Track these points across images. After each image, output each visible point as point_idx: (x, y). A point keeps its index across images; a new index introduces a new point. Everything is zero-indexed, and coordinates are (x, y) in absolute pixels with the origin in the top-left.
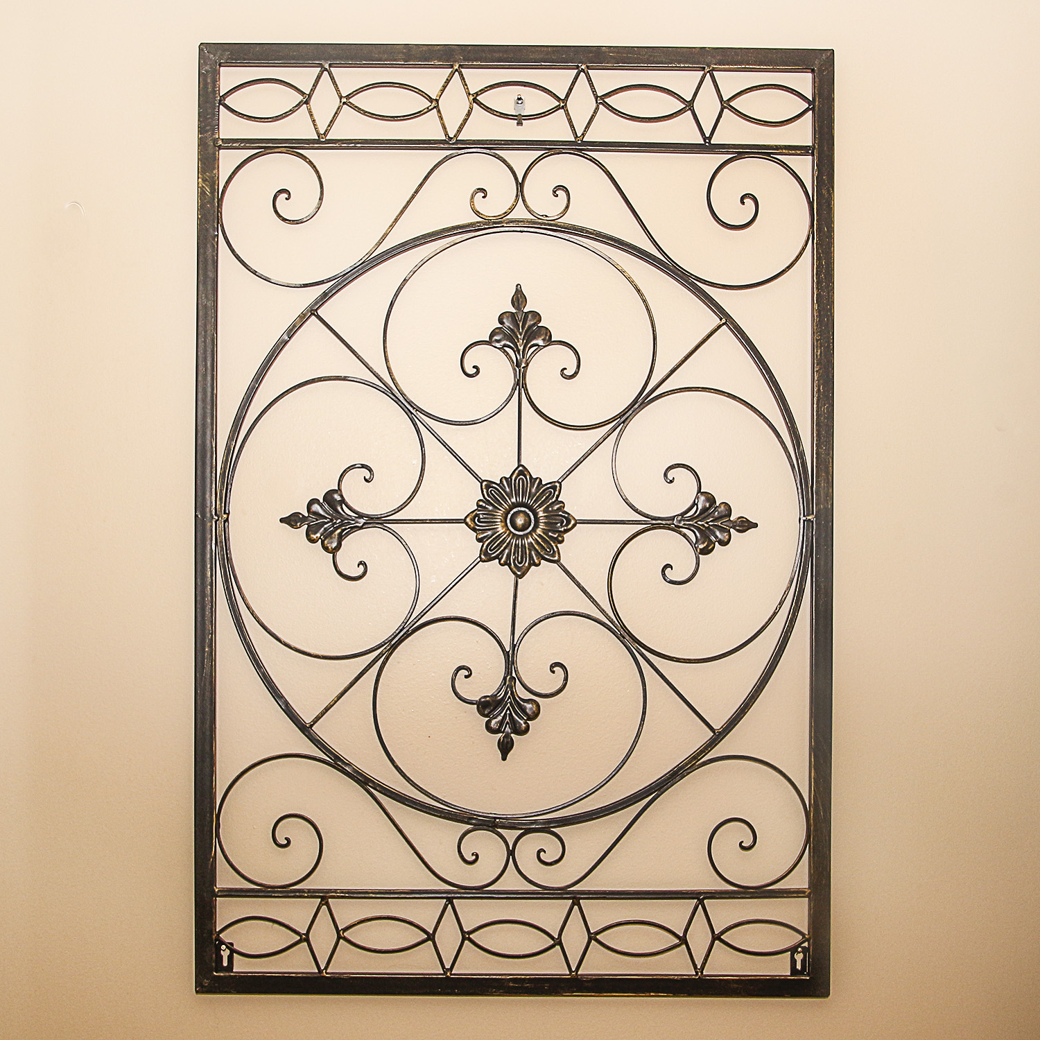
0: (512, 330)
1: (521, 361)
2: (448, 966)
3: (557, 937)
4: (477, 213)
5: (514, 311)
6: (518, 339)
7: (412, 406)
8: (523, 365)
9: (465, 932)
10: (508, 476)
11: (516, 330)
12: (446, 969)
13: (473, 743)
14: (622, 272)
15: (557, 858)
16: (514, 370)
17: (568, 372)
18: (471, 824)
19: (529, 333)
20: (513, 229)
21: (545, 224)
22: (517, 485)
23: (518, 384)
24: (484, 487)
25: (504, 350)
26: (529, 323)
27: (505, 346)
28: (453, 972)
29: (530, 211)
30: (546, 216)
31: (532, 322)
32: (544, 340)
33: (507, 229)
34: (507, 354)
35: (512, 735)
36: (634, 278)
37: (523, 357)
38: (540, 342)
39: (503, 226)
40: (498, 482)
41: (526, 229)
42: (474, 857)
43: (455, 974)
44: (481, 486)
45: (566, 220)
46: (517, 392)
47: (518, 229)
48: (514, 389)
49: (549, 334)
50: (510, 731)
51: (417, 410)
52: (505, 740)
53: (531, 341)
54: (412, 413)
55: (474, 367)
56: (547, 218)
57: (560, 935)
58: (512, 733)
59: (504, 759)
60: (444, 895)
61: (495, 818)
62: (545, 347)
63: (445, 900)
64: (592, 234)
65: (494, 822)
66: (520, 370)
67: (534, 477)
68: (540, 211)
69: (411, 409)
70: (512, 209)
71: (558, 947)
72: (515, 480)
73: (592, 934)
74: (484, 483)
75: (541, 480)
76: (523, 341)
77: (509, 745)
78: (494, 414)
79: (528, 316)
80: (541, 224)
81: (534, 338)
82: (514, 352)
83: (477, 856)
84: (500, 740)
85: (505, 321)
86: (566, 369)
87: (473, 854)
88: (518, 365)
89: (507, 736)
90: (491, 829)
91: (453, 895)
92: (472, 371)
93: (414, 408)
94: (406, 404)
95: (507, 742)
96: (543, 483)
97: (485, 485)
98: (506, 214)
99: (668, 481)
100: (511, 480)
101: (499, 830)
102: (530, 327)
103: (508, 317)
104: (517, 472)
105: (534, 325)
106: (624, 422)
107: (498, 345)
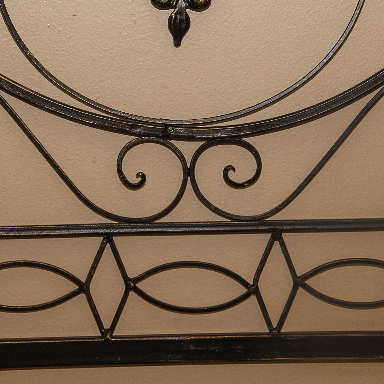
2: (107, 325)
3: (251, 283)
9: (130, 280)
12: (105, 330)
13: (135, 23)
15: (250, 177)
18: (134, 134)
28: (114, 335)
35: (188, 11)
42: (139, 179)
43: (116, 337)
50: (184, 5)
52: (178, 16)
57: (256, 279)
58: (187, 7)
59: (177, 43)
60: (102, 231)
61: (167, 126)
63: (102, 238)
65: (165, 131)
71: (253, 298)
73: (299, 277)
77: (184, 26)
83: (143, 177)
84: (171, 17)
87: (138, 175)
89: (180, 12)
90: (161, 140)
91: (112, 230)
95: (181, 20)
101: (172, 142)
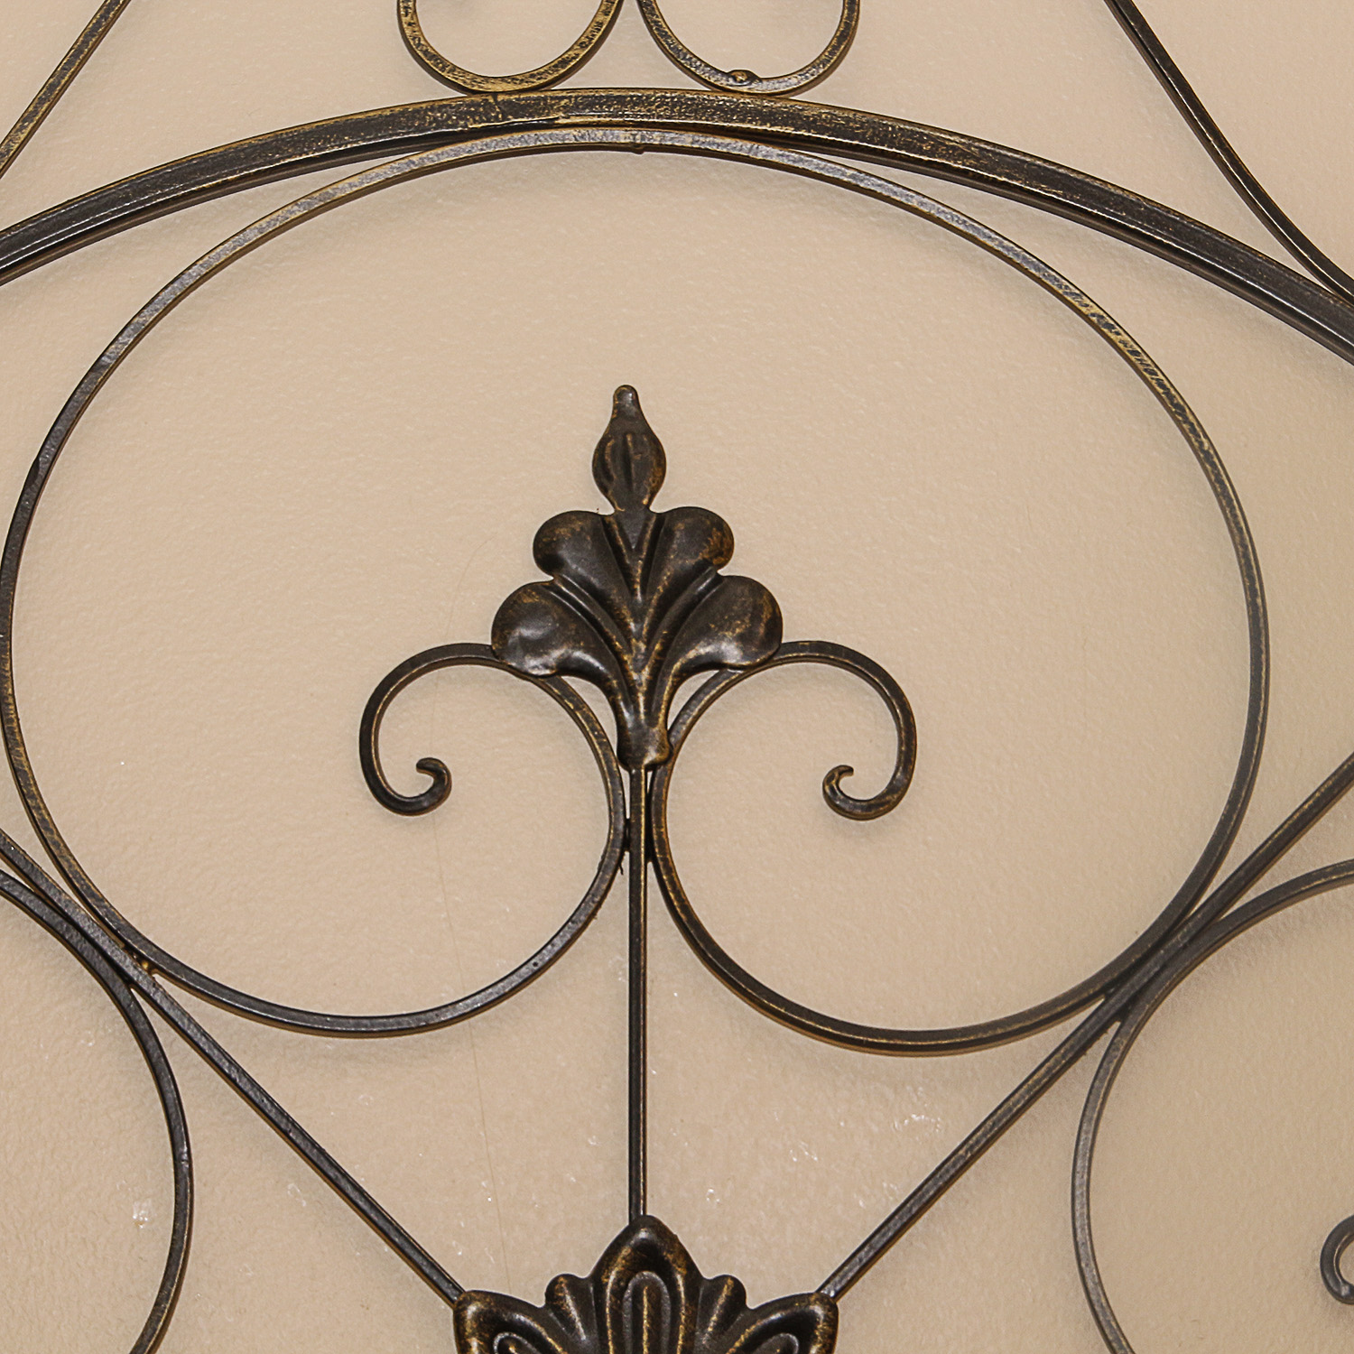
0: (599, 597)
1: (643, 739)
4: (431, 62)
5: (607, 509)
6: (626, 634)
7: (129, 949)
8: (652, 755)
10: (584, 1273)
11: (615, 596)
14: (1103, 325)
16: (610, 777)
17: (862, 787)
19: (674, 611)
20: (598, 135)
21: (745, 114)
22: (627, 1316)
23: (627, 843)
24: (469, 1325)
25: (564, 686)
26: (677, 561)
27: (566, 667)
29: (677, 54)
30: (751, 77)
31: (690, 562)
32: (743, 640)
33: (571, 136)
34: (575, 706)
36: (1157, 353)
37: (652, 718)
38: (731, 652)
39: (551, 125)
40: (540, 1302)
41: (656, 137)
44: (459, 1320)
45: (834, 93)
46: (622, 882)
47: (622, 136)
48: (608, 869)
49: (766, 615)
51: (153, 968)
53: (688, 645)
54: (129, 982)
55: (424, 766)
56: (757, 88)
62: (749, 670)
64: (964, 156)
66: (635, 780)
67: (708, 1273)
68: (721, 53)
69: (127, 964)
70: (591, 43)
72: (618, 1292)
74: (472, 1309)
75: (738, 1291)
76: (649, 643)
78: (516, 980)
79: (670, 534)
80: (726, 112)
81: (705, 634)
82: (609, 692)
85: (565, 553)
86: (849, 770)
88: (628, 754)
92: (408, 783)
93: (141, 959)
94: (103, 941)
96: (752, 1303)
97: (477, 1316)
98: (567, 65)
99: (1345, 1291)
100: (600, 1288)
102: (682, 582)
103: (577, 537)
104: (626, 1251)
105: (700, 569)
106: (1122, 1014)
107: (533, 664)
